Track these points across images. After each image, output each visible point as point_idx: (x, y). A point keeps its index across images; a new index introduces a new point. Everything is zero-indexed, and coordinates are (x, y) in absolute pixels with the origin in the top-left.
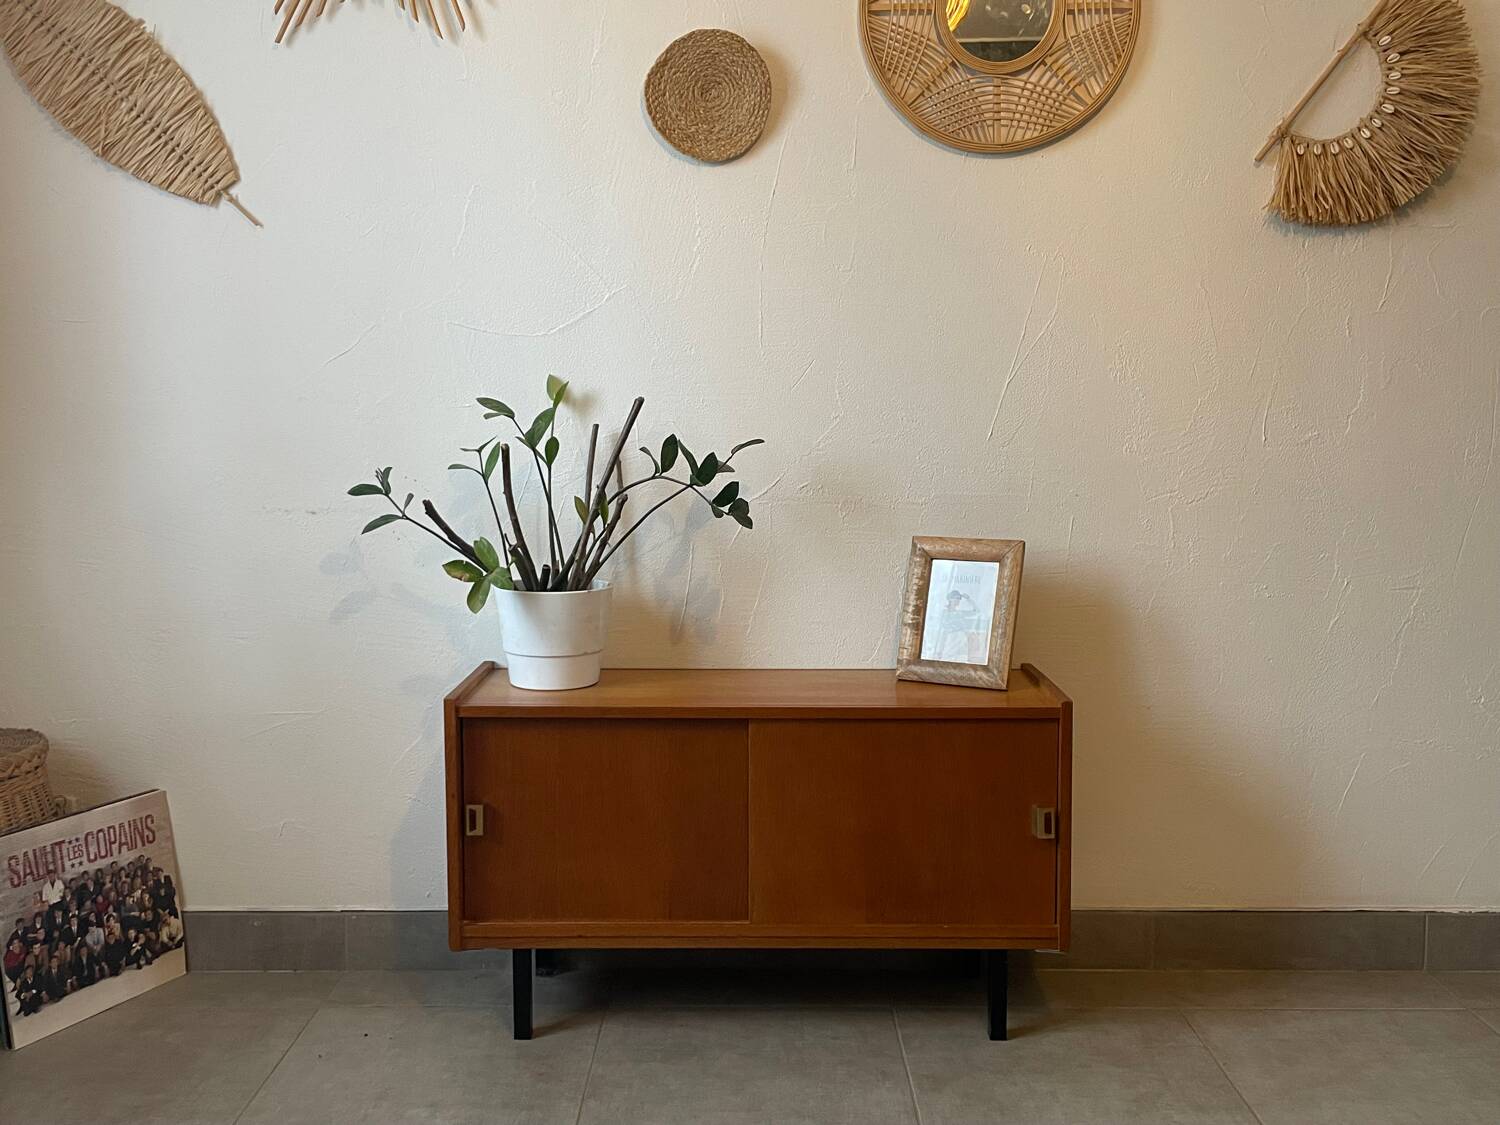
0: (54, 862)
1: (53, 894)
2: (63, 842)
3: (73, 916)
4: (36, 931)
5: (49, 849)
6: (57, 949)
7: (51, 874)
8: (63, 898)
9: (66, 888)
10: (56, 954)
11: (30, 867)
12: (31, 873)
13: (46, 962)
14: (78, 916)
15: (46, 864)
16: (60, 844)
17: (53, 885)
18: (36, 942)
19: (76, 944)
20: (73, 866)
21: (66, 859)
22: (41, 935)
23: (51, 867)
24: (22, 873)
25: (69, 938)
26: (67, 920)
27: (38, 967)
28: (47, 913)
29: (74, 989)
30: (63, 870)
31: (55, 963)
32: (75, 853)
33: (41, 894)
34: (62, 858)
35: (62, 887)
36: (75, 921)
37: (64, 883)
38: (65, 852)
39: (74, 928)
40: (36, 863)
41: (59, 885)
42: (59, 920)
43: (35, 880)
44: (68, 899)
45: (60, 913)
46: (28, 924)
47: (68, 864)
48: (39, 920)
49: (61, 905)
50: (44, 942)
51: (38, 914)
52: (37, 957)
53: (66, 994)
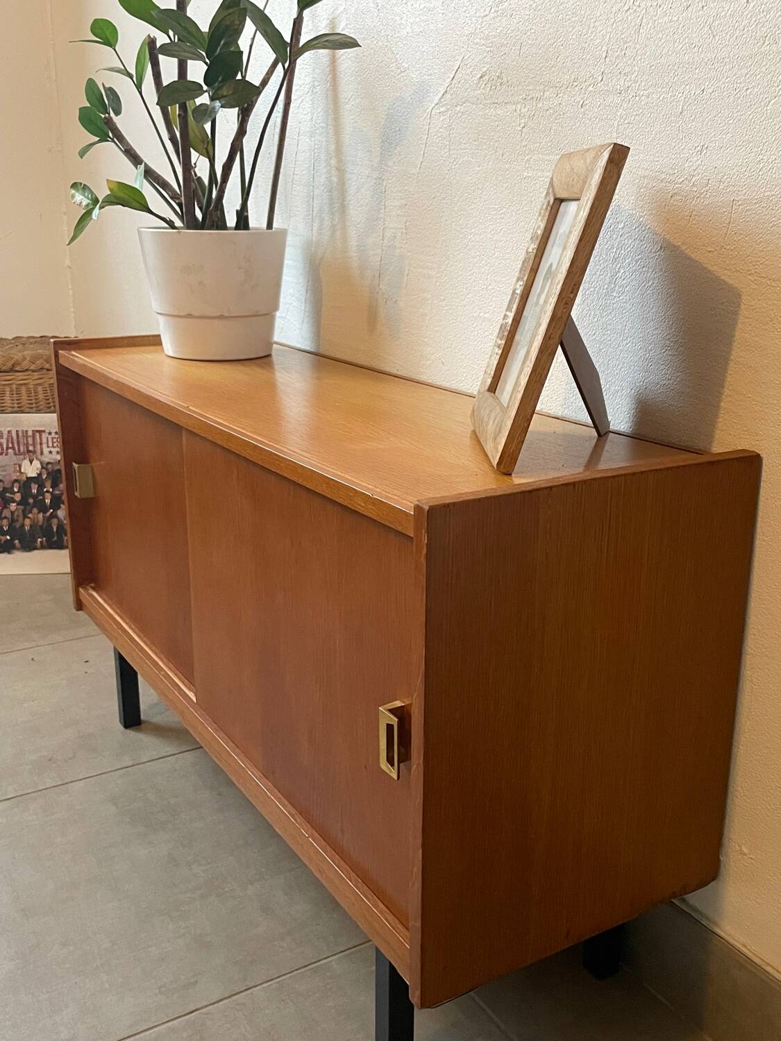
0: (34, 445)
1: (31, 469)
2: (44, 431)
3: (47, 491)
4: (14, 493)
5: (30, 433)
6: (31, 512)
7: (31, 454)
8: (40, 475)
9: (43, 468)
10: (30, 515)
11: (13, 443)
12: (13, 448)
13: (21, 519)
14: (52, 494)
15: (27, 445)
16: (40, 432)
17: (31, 463)
18: (14, 501)
19: (48, 514)
20: (51, 452)
21: (44, 446)
22: (18, 497)
23: (31, 448)
24: (5, 447)
25: (43, 509)
26: (41, 491)
27: (13, 521)
28: (25, 482)
29: (43, 547)
30: (42, 453)
31: (27, 522)
32: (53, 443)
33: (20, 466)
34: (41, 444)
35: (39, 466)
36: (48, 496)
37: (41, 463)
38: (44, 440)
39: (48, 501)
40: (18, 442)
41: (37, 464)
42: (34, 491)
43: (15, 454)
44: (44, 477)
45: (37, 486)
46: (8, 485)
47: (46, 450)
48: (16, 485)
49: (37, 479)
50: (18, 504)
51: (16, 481)
52: (12, 513)
53: (35, 548)
